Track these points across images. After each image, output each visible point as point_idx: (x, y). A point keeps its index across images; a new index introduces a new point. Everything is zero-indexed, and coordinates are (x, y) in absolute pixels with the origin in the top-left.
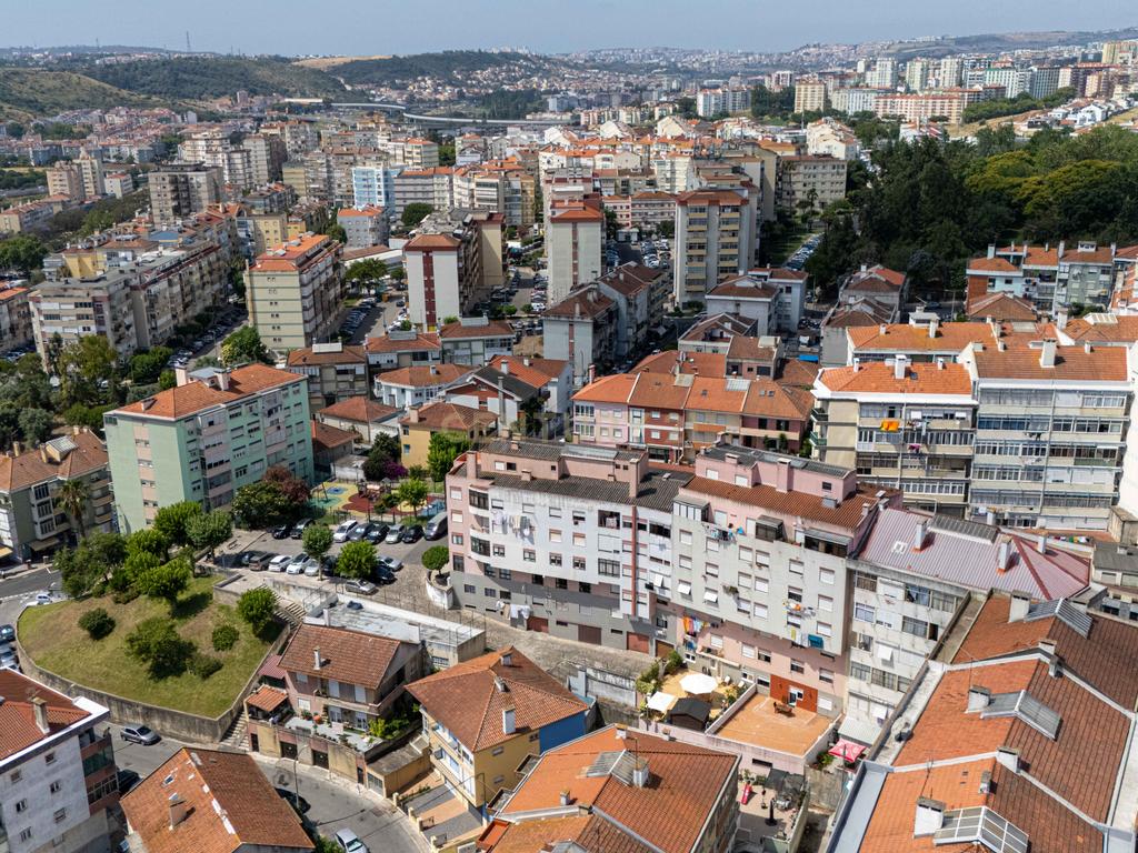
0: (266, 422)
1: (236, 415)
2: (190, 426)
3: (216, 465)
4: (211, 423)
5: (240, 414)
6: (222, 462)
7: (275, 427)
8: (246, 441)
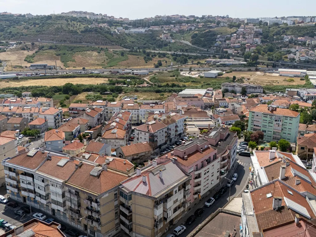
0: (275, 123)
1: (266, 117)
2: (253, 114)
3: (256, 126)
4: (258, 116)
5: (267, 117)
6: (258, 126)
7: (278, 125)
8: (267, 124)
